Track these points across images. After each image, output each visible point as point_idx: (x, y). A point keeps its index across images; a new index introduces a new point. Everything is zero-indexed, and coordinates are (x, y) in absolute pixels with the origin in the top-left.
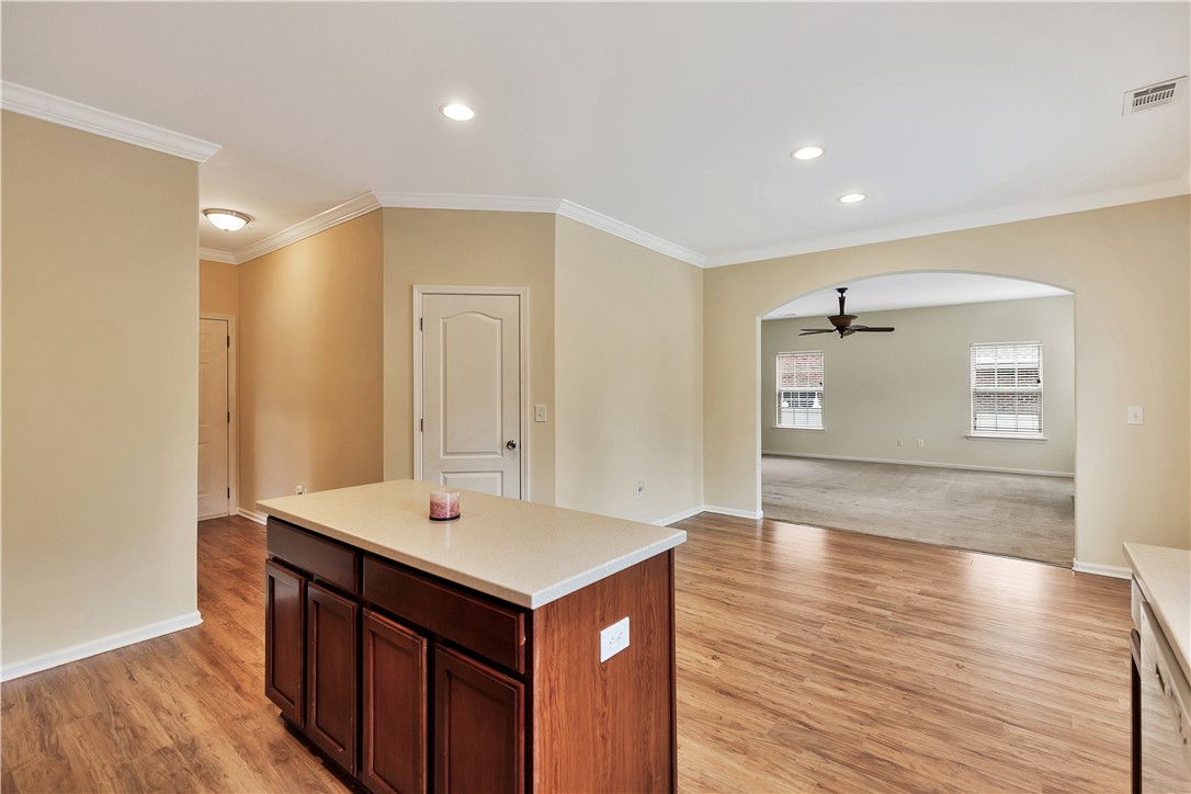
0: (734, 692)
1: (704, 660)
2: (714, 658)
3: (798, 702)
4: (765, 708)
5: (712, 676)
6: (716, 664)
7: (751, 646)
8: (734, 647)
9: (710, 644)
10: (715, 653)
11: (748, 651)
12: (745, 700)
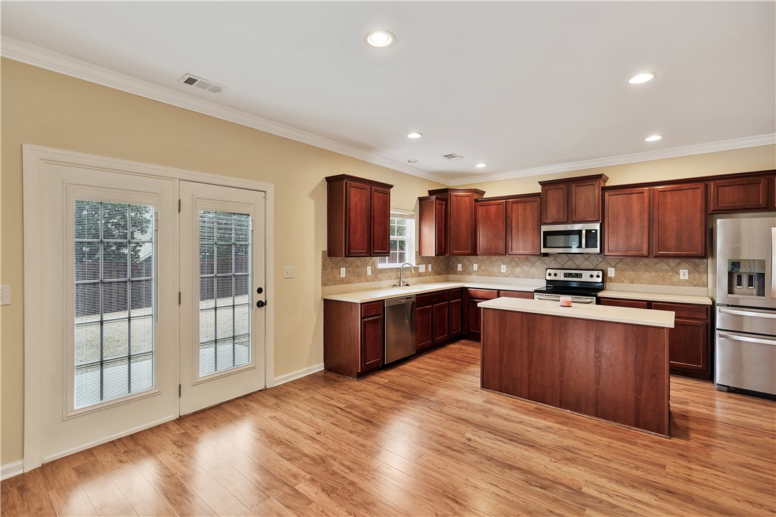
0: (459, 421)
1: (476, 438)
2: (469, 440)
3: (429, 416)
4: (445, 414)
5: (470, 429)
6: (469, 435)
7: (444, 448)
8: (455, 448)
9: (473, 450)
10: (469, 443)
11: (446, 444)
12: (453, 417)
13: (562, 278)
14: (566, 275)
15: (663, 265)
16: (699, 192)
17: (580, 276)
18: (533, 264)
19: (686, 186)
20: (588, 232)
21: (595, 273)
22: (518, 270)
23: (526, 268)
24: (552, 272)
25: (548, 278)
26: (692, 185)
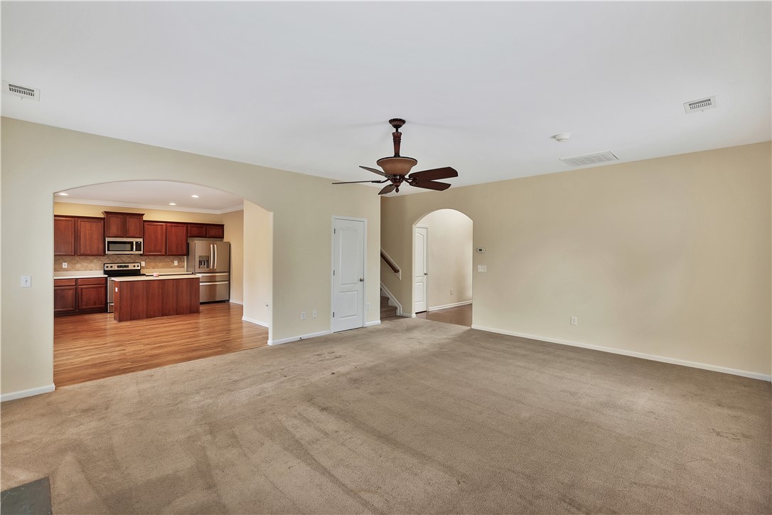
13: (116, 269)
14: (118, 267)
15: (167, 259)
16: (185, 228)
17: (128, 266)
18: (91, 262)
19: (180, 225)
20: (137, 243)
21: (136, 265)
22: (78, 266)
23: (85, 264)
24: (109, 265)
25: (106, 269)
26: (183, 225)
